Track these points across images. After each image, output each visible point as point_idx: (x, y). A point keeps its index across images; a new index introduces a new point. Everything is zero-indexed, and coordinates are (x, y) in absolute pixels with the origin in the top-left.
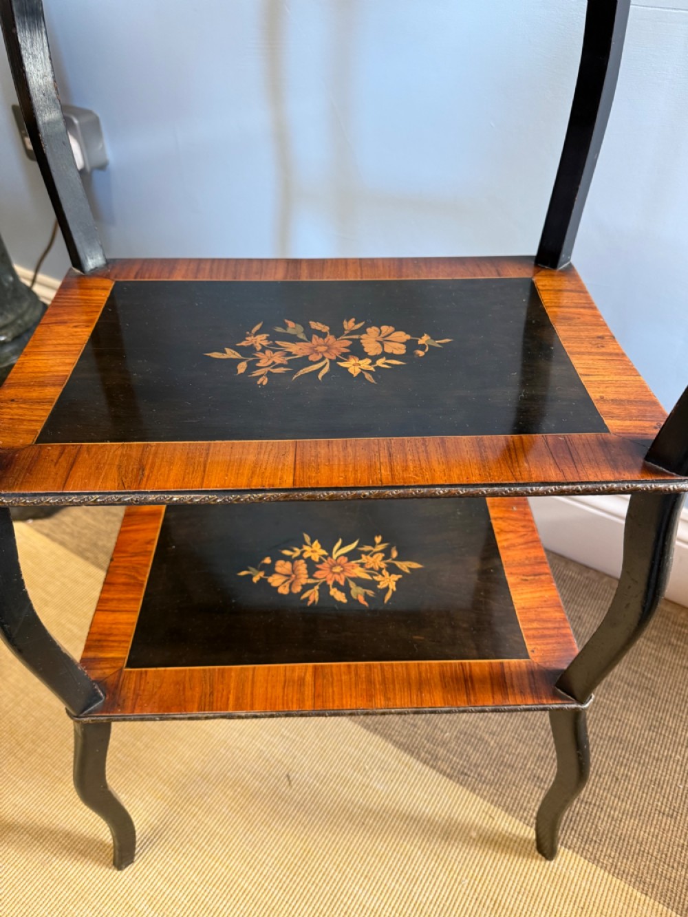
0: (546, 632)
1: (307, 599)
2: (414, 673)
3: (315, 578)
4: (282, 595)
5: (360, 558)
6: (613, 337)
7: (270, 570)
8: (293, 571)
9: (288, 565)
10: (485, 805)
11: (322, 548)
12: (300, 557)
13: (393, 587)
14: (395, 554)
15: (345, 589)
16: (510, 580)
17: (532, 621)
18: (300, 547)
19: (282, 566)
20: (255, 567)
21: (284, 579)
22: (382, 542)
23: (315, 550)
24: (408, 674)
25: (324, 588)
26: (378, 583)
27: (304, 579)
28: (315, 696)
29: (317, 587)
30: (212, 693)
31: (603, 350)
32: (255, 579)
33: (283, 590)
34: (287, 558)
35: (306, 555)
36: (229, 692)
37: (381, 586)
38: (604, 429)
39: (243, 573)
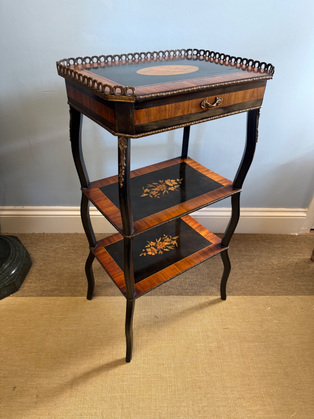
0: (212, 238)
1: (160, 254)
2: (194, 256)
3: (158, 249)
4: (154, 255)
5: (164, 241)
6: (209, 170)
7: (146, 252)
8: (152, 250)
9: (149, 249)
10: (205, 297)
11: (154, 242)
12: (150, 246)
13: (176, 243)
14: (171, 237)
15: (167, 248)
16: (198, 231)
17: (208, 237)
18: (149, 244)
19: (148, 250)
20: (142, 253)
21: (151, 252)
22: (166, 236)
23: (152, 243)
24: (194, 257)
25: (162, 250)
26: (172, 244)
27: (156, 250)
28: (180, 269)
29: (160, 251)
30: (158, 279)
31: (210, 173)
32: (145, 255)
33: (153, 254)
34: (148, 248)
35: (152, 245)
36: (162, 277)
37: (174, 244)
38: (223, 186)
39: (141, 255)
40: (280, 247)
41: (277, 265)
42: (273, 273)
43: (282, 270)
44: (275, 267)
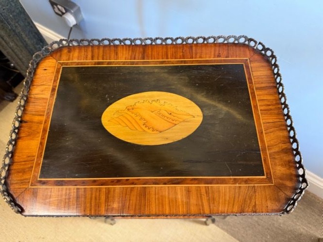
40: (301, 209)
41: (280, 224)
42: (269, 229)
43: (280, 232)
44: (276, 225)
